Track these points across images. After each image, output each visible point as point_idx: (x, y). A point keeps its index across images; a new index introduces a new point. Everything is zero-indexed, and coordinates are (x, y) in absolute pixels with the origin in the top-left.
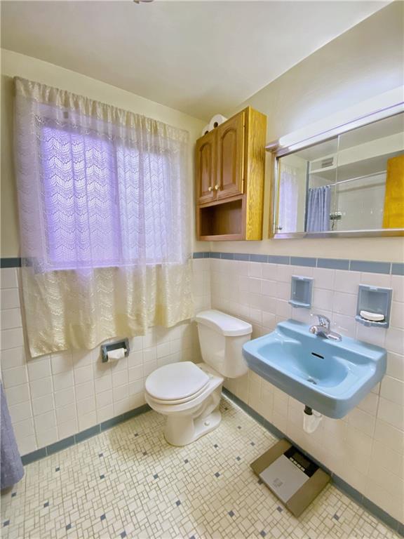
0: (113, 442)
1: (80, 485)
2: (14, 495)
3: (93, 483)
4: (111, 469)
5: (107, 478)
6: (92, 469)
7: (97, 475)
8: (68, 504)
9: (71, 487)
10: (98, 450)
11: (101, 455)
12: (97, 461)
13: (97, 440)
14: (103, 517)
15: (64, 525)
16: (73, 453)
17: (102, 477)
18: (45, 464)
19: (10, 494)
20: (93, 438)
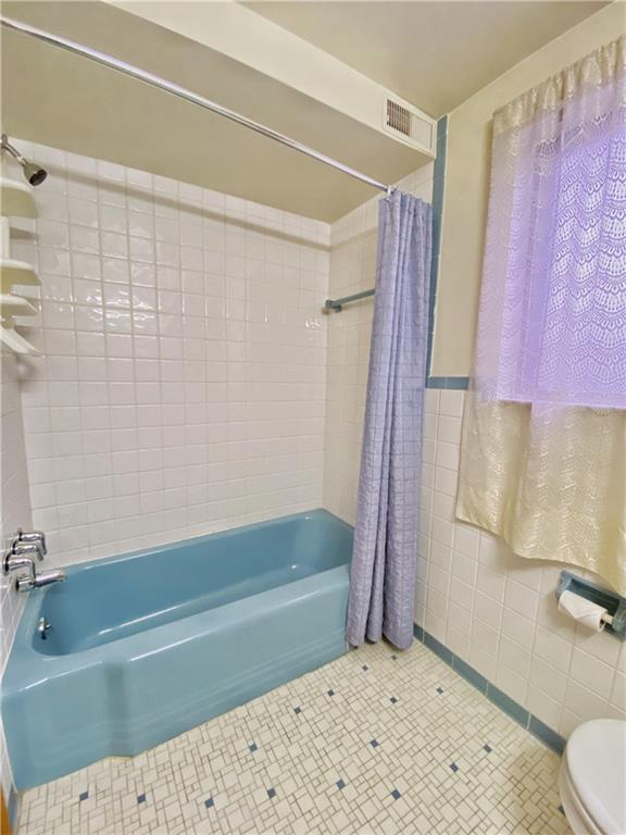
0: (521, 762)
1: (430, 734)
2: (394, 658)
3: (440, 757)
4: (472, 779)
5: (454, 776)
6: (461, 742)
7: (454, 757)
8: (401, 729)
9: (423, 723)
10: (493, 740)
11: (488, 749)
12: (476, 746)
13: (510, 728)
14: (396, 795)
15: (376, 735)
16: (471, 699)
17: (454, 768)
18: (441, 672)
19: (394, 654)
20: (510, 719)
